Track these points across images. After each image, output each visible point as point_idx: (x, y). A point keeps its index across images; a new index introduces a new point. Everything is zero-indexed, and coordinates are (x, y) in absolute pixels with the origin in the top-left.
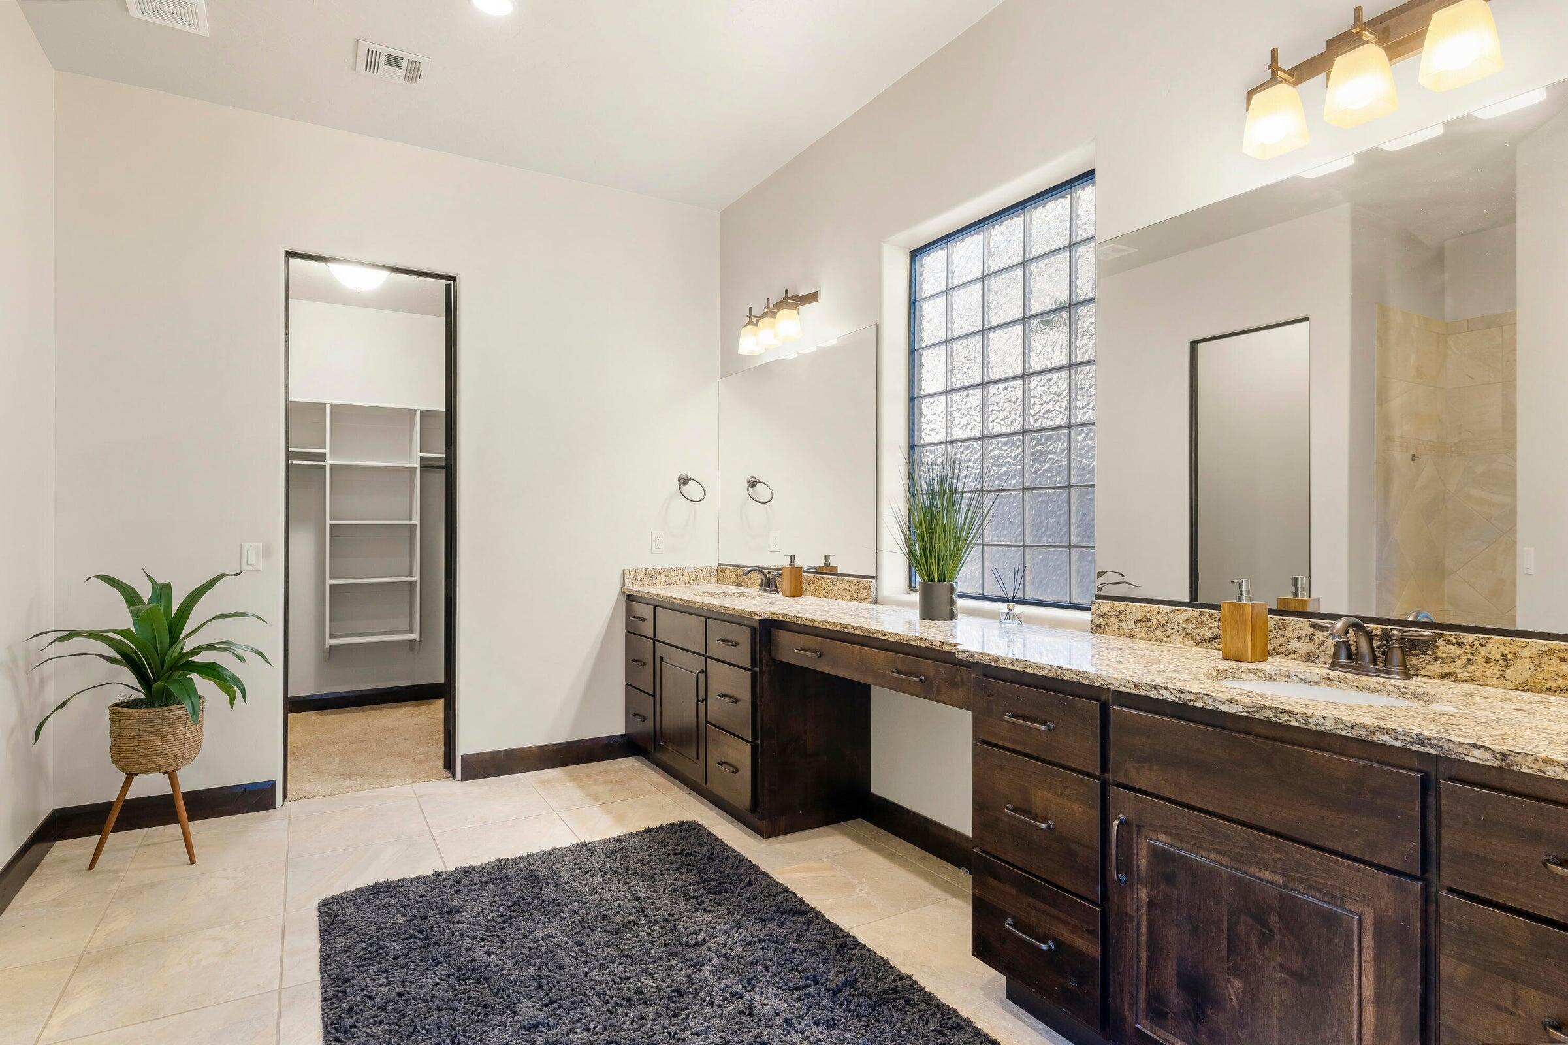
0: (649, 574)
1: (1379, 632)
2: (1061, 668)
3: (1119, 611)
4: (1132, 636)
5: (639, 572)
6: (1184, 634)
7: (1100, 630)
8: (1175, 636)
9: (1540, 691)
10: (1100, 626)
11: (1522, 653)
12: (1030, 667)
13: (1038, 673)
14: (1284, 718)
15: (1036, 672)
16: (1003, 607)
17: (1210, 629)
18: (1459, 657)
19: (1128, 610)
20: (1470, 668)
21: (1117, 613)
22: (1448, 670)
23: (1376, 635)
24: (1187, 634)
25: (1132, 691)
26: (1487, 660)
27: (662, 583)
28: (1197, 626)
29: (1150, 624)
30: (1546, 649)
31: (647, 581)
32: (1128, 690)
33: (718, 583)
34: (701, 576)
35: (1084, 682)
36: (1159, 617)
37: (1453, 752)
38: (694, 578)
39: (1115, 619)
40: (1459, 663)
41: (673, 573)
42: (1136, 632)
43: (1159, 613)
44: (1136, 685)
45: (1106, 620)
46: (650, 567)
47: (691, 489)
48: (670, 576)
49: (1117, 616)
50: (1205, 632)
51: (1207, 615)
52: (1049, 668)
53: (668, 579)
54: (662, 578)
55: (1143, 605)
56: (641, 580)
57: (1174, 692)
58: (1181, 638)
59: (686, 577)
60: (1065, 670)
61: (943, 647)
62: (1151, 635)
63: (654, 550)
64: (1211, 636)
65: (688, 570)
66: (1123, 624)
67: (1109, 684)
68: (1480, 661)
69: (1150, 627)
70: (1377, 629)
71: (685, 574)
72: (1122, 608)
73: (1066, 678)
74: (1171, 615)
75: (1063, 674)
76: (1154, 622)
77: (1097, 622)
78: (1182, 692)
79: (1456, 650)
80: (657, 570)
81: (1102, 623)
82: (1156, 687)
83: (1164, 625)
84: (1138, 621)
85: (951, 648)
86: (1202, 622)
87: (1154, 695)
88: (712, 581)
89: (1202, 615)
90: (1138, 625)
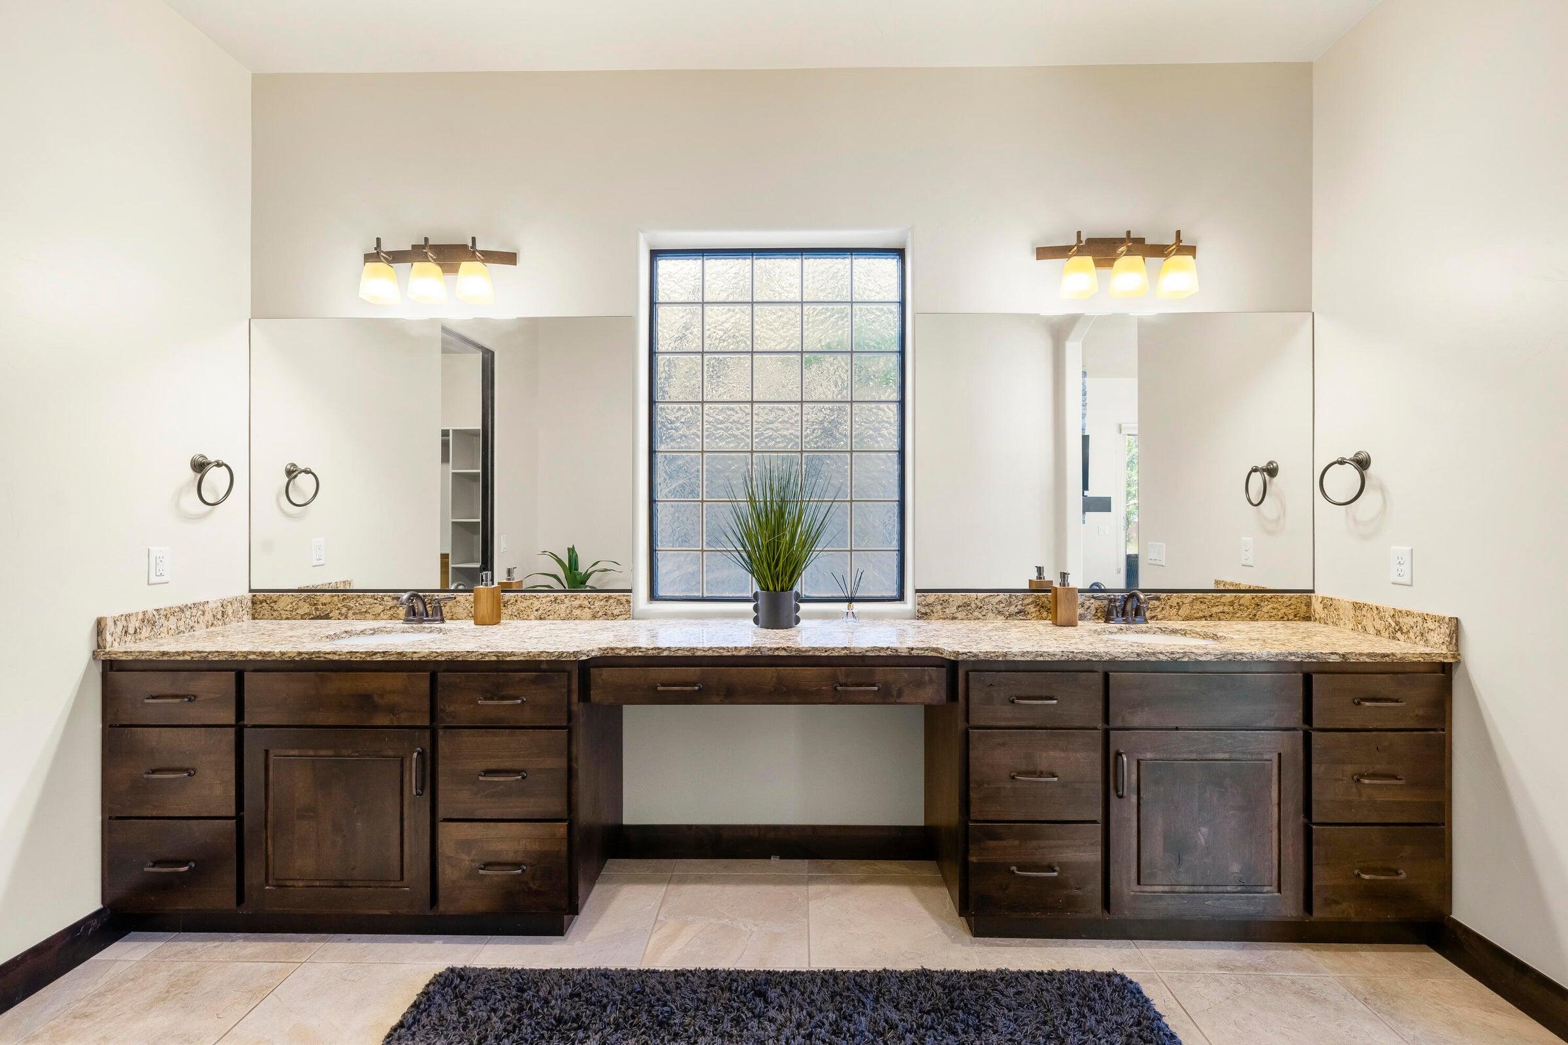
0: (148, 621)
1: (1120, 597)
2: (1073, 652)
3: (943, 600)
4: (954, 618)
5: (133, 619)
6: (997, 612)
7: (925, 617)
8: (990, 614)
9: (1193, 620)
10: (926, 614)
11: (1186, 601)
12: (1041, 655)
13: (1050, 659)
14: (1239, 657)
15: (1047, 659)
16: (843, 607)
17: (1016, 606)
18: (1158, 607)
19: (951, 599)
20: (1163, 612)
21: (941, 602)
22: (1154, 614)
23: (1118, 599)
24: (999, 612)
25: (1136, 659)
26: (1171, 607)
27: (172, 632)
28: (1007, 606)
29: (969, 608)
30: (1195, 598)
31: (145, 632)
32: (1132, 659)
33: (254, 618)
34: (230, 612)
35: (1094, 659)
36: (976, 601)
37: (1323, 658)
38: (219, 616)
39: (939, 607)
40: (1159, 610)
41: (188, 613)
42: (958, 615)
43: (977, 599)
44: (1138, 655)
45: (931, 608)
46: (150, 608)
47: (216, 479)
48: (183, 619)
49: (941, 604)
50: (1013, 609)
51: (1014, 597)
52: (1061, 654)
53: (181, 623)
54: (172, 623)
55: (964, 594)
56: (135, 632)
57: (1167, 654)
58: (994, 615)
59: (209, 617)
60: (1076, 653)
61: (912, 652)
62: (970, 616)
63: (153, 579)
64: (1017, 611)
65: (212, 605)
66: (947, 610)
67: (1116, 657)
68: (1168, 608)
69: (970, 610)
70: (1118, 596)
71: (206, 613)
72: (945, 598)
73: (1076, 660)
74: (986, 600)
75: (1075, 656)
76: (973, 605)
77: (923, 610)
78: (1174, 654)
79: (1157, 603)
80: (162, 612)
81: (928, 611)
82: (1154, 654)
83: (981, 607)
84: (959, 607)
85: (922, 652)
86: (1010, 602)
87: (1153, 659)
88: (245, 617)
89: (1010, 597)
90: (960, 609)
